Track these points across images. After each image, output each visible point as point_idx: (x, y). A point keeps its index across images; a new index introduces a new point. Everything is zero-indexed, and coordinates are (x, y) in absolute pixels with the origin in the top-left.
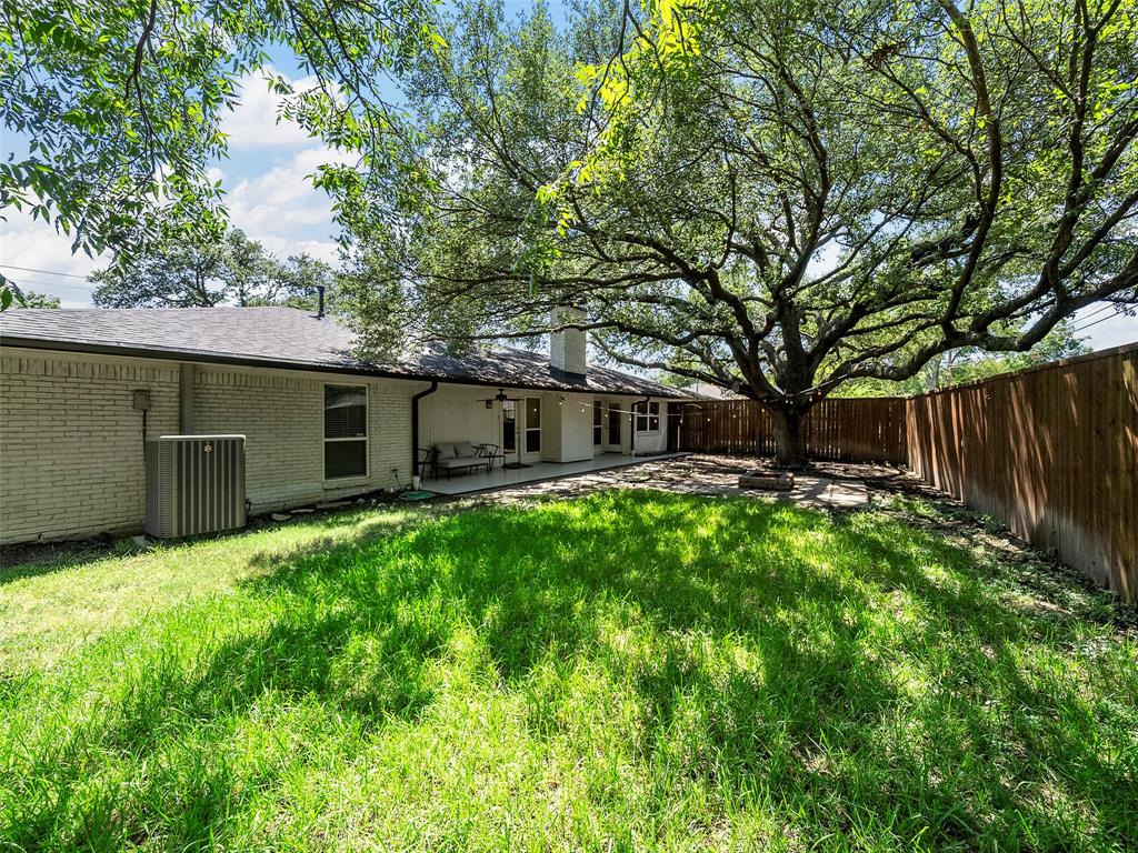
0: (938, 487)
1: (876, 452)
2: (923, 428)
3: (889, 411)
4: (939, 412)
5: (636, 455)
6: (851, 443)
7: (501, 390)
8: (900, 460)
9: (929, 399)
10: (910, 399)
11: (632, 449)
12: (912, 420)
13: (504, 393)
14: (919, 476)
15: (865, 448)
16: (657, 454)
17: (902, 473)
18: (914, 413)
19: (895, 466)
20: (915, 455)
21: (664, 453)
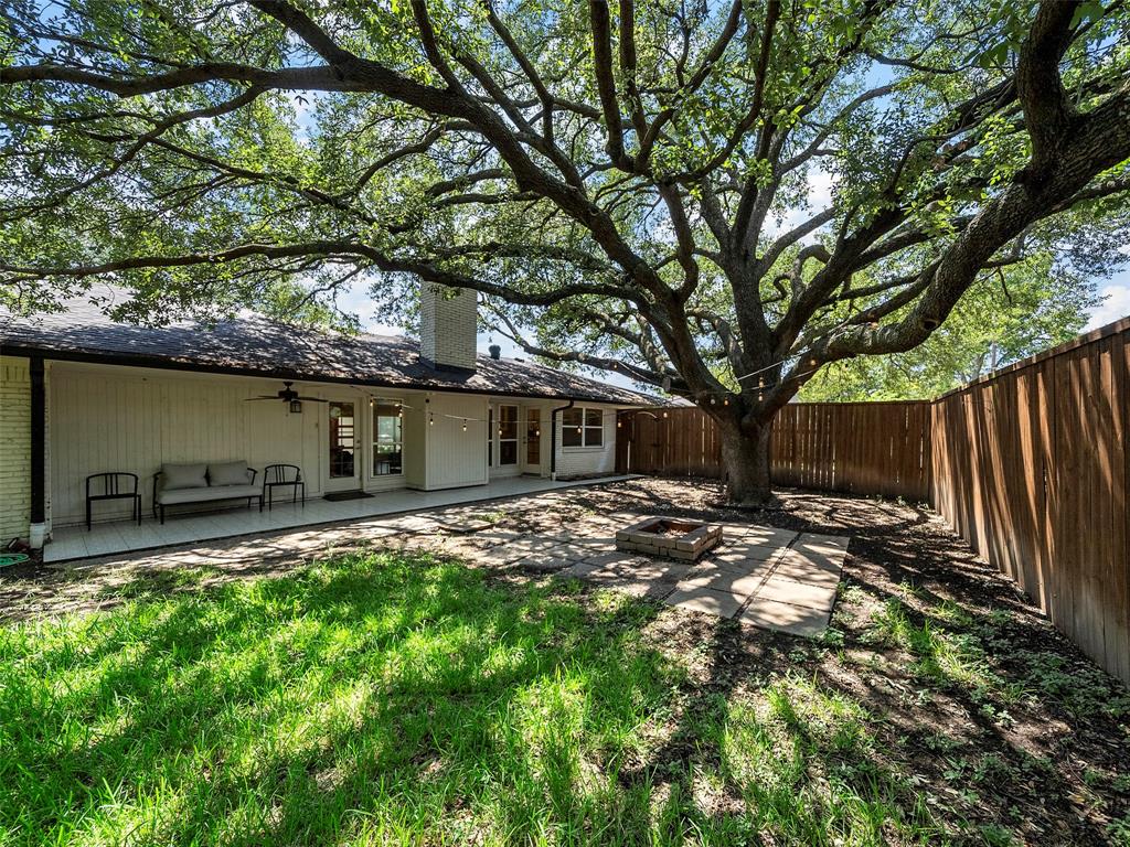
0: (983, 557)
1: (885, 482)
2: (957, 447)
3: (906, 421)
4: (989, 417)
5: (558, 479)
6: (850, 469)
7: (288, 384)
8: (921, 497)
9: (968, 397)
10: (937, 401)
11: (553, 470)
12: (939, 434)
13: (292, 388)
14: (948, 528)
15: (868, 475)
16: (597, 476)
17: (923, 519)
18: (942, 424)
19: (912, 502)
20: (944, 488)
21: (609, 475)
